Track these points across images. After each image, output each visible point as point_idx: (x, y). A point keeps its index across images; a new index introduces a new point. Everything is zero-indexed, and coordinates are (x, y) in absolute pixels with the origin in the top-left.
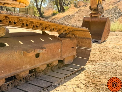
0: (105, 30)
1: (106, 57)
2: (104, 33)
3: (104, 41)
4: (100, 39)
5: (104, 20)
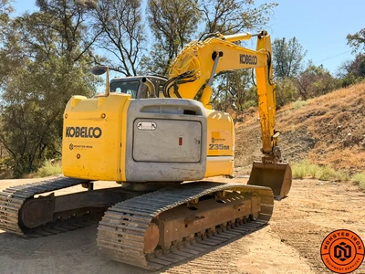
0: (285, 181)
1: (287, 216)
2: (283, 186)
3: (285, 197)
4: (279, 194)
5: (281, 168)
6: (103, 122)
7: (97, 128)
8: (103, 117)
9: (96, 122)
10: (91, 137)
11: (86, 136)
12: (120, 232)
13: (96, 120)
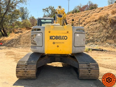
6: (68, 34)
7: (66, 36)
8: (68, 32)
9: (65, 34)
10: (63, 39)
11: (61, 39)
12: (89, 69)
13: (65, 33)
